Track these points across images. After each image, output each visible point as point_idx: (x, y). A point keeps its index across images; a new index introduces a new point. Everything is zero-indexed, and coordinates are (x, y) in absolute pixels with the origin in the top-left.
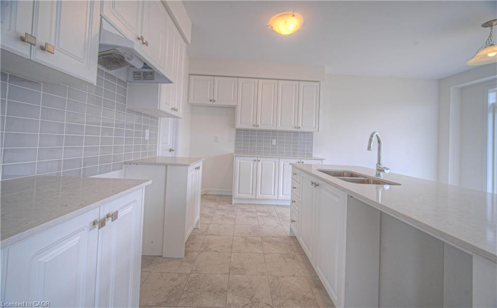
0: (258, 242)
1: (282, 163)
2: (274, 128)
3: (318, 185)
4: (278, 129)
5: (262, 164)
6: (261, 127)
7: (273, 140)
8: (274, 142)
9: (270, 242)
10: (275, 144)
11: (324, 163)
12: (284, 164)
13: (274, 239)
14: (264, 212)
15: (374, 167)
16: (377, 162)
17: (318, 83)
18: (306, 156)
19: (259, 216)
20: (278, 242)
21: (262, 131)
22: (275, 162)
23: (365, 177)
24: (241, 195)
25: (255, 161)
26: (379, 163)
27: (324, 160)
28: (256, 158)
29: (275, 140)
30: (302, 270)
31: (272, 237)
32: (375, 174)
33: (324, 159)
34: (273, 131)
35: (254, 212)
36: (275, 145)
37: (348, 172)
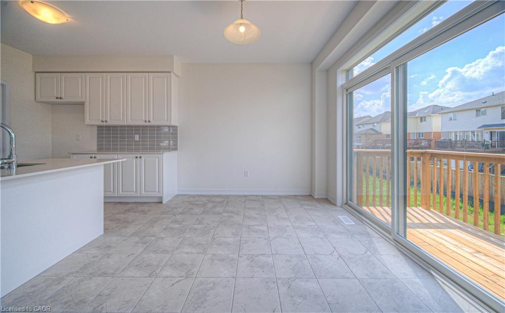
2: (123, 124)
4: (128, 123)
7: (136, 136)
8: (137, 138)
18: (156, 150)
29: (138, 136)
36: (138, 141)
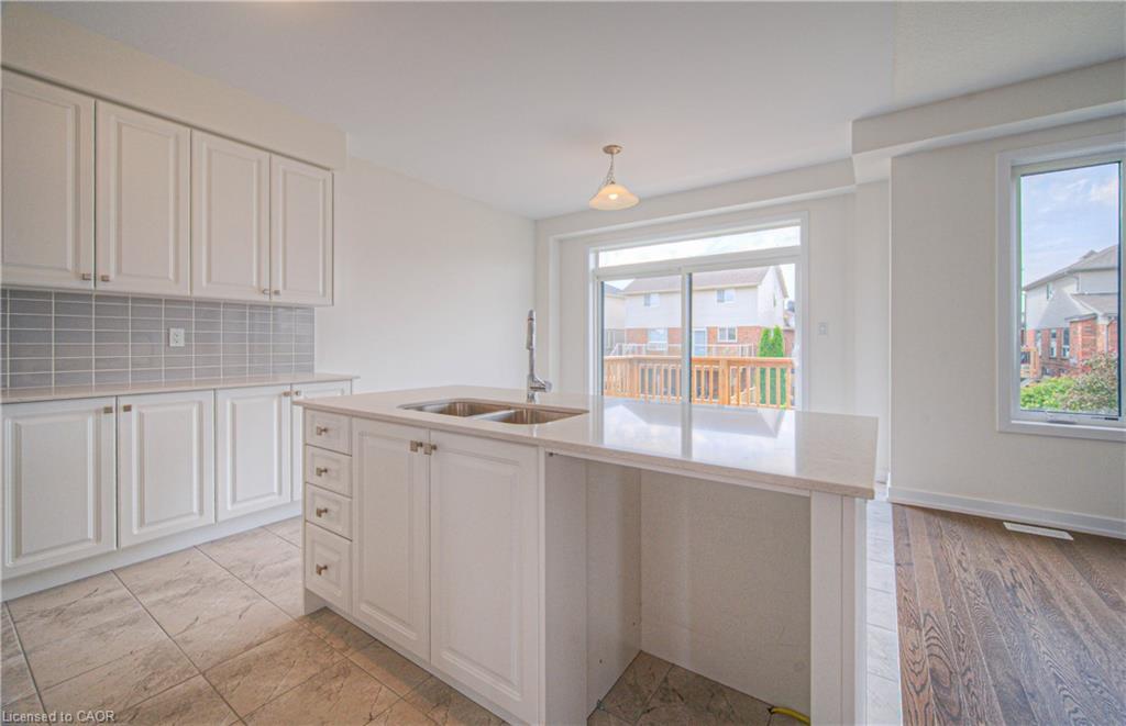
0: (199, 694)
1: (228, 404)
2: (182, 291)
3: (435, 448)
4: (197, 294)
5: (141, 416)
6: (116, 285)
7: (172, 330)
8: (178, 337)
9: (247, 670)
10: (182, 344)
11: (359, 389)
12: (234, 407)
13: (257, 650)
14: (168, 584)
15: (524, 386)
16: (527, 372)
17: (329, 174)
19: (155, 604)
20: (272, 655)
21: (124, 298)
22: (201, 404)
23: (509, 409)
24: (31, 560)
25: (108, 410)
26: (532, 376)
27: (355, 382)
28: (111, 403)
29: (182, 331)
30: (384, 688)
31: (248, 648)
32: (526, 398)
33: (357, 377)
34: (170, 301)
35: (123, 600)
36: (179, 350)
37: (464, 403)
